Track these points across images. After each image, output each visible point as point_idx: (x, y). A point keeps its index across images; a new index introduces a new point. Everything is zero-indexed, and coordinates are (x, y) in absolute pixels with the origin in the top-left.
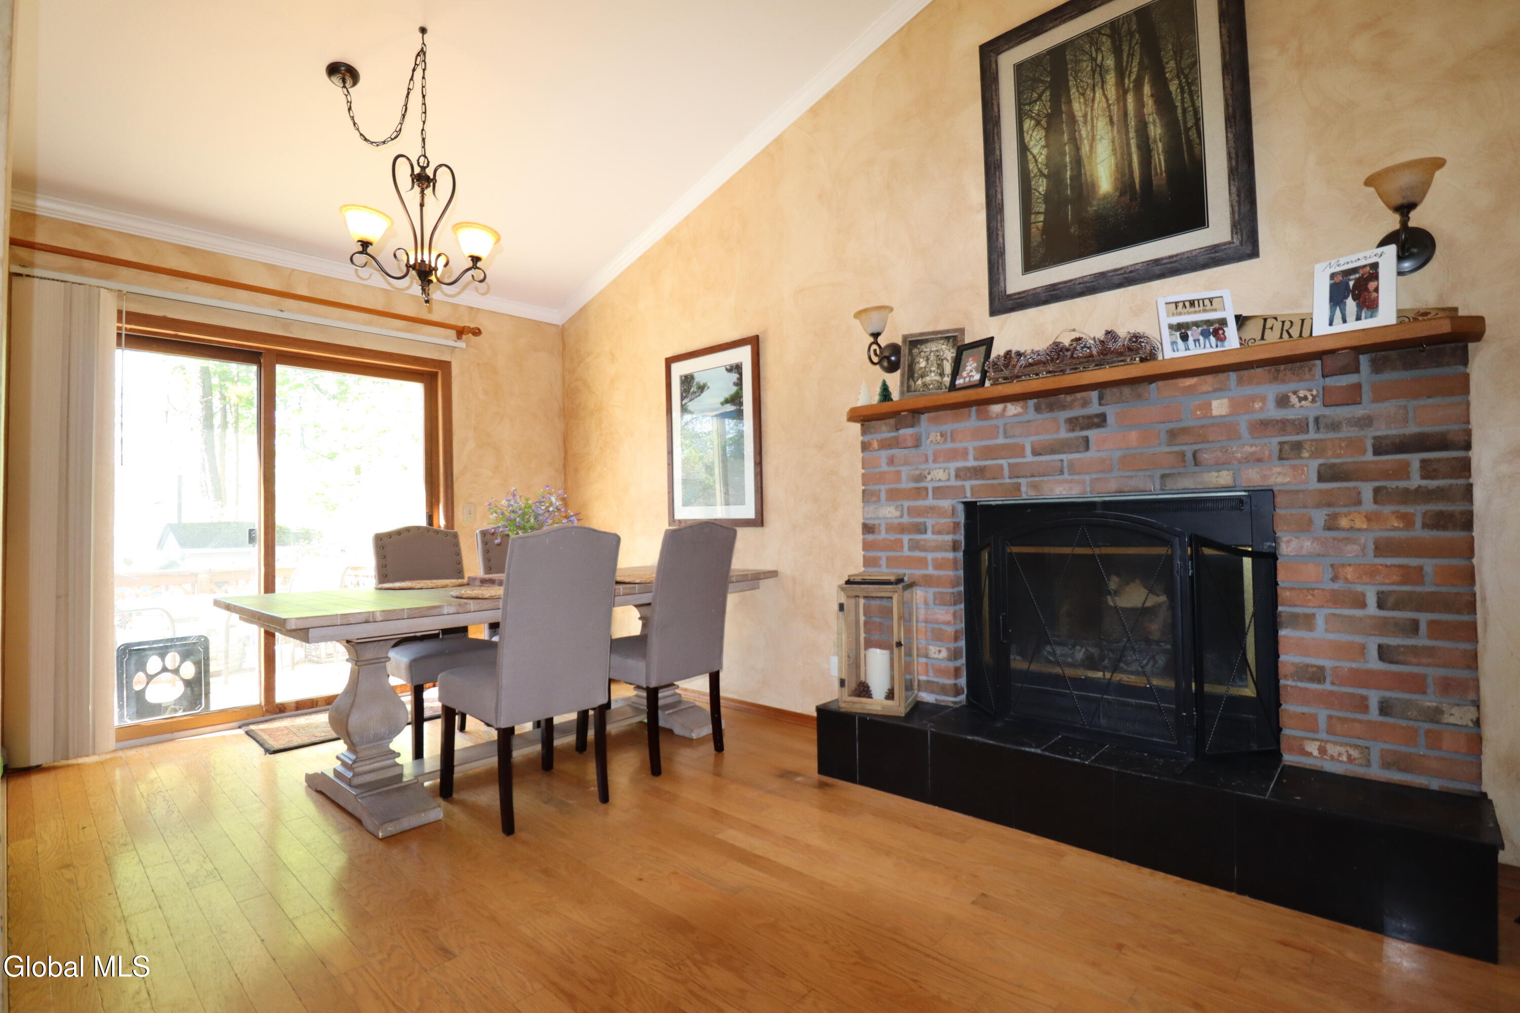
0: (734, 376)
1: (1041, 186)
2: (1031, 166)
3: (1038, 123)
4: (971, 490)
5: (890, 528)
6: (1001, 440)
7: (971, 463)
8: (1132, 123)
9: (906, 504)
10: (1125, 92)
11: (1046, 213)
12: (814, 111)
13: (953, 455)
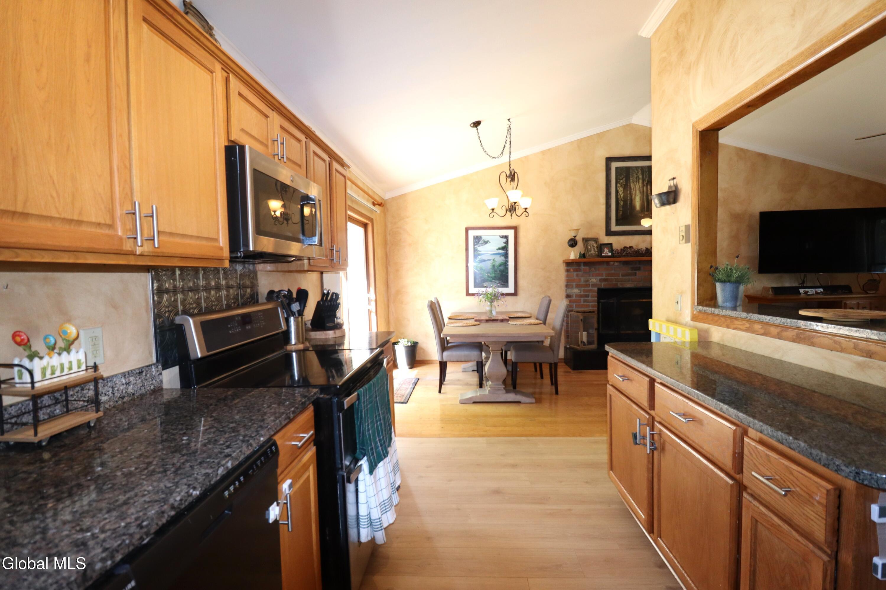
0: (504, 240)
1: (622, 203)
2: (619, 197)
3: (621, 186)
4: (603, 285)
5: (576, 296)
6: (613, 272)
7: (604, 277)
8: (645, 194)
9: (582, 289)
10: (644, 186)
11: (622, 211)
12: (543, 153)
13: (599, 275)
